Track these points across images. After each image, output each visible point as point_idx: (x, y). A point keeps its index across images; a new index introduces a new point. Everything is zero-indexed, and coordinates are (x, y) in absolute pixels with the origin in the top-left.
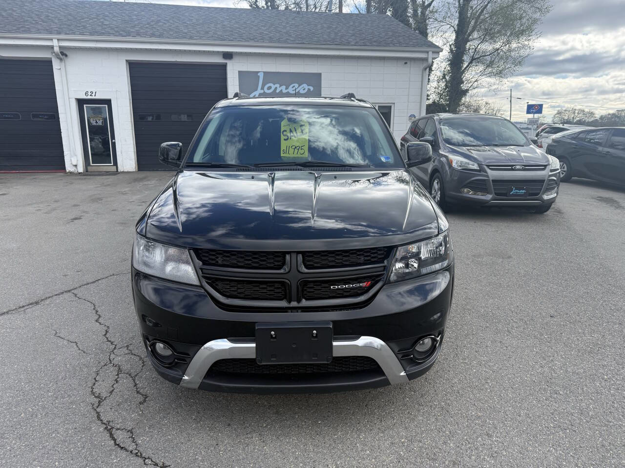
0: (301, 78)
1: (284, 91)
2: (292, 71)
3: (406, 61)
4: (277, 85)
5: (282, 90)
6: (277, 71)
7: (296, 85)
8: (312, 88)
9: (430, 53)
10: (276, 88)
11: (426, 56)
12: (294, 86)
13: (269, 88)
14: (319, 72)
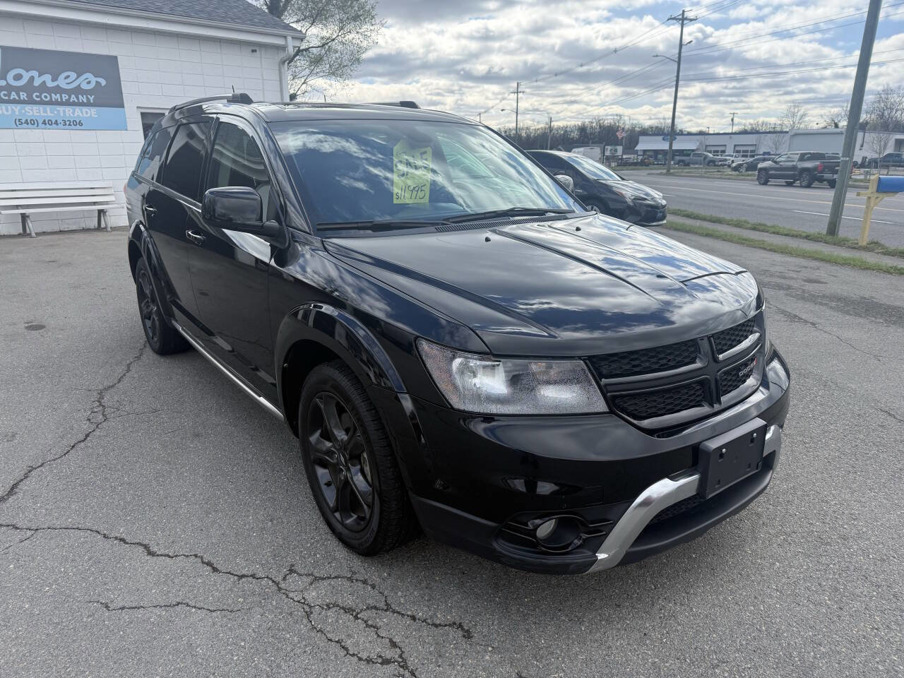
0: (81, 63)
1: (50, 84)
2: (59, 49)
3: (255, 47)
4: (35, 73)
5: (44, 82)
6: (30, 47)
7: (73, 75)
8: (103, 82)
9: (289, 39)
10: (32, 78)
11: (284, 43)
12: (68, 77)
13: (18, 77)
14: (113, 53)
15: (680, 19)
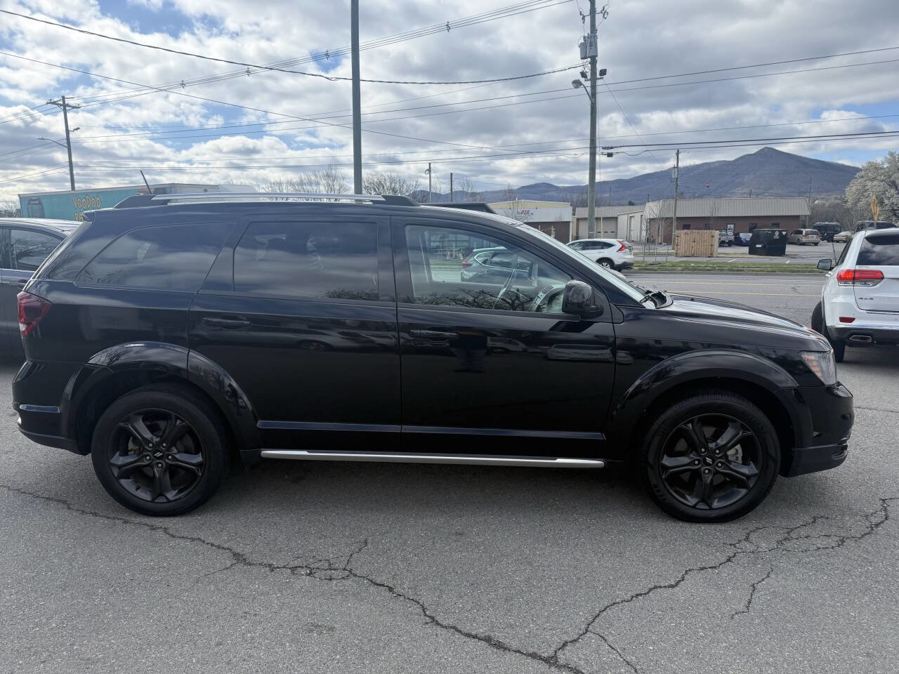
15: (61, 105)
